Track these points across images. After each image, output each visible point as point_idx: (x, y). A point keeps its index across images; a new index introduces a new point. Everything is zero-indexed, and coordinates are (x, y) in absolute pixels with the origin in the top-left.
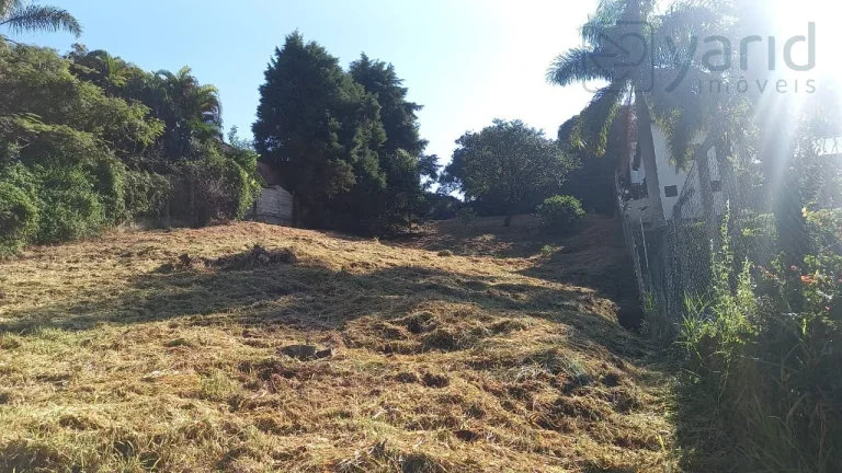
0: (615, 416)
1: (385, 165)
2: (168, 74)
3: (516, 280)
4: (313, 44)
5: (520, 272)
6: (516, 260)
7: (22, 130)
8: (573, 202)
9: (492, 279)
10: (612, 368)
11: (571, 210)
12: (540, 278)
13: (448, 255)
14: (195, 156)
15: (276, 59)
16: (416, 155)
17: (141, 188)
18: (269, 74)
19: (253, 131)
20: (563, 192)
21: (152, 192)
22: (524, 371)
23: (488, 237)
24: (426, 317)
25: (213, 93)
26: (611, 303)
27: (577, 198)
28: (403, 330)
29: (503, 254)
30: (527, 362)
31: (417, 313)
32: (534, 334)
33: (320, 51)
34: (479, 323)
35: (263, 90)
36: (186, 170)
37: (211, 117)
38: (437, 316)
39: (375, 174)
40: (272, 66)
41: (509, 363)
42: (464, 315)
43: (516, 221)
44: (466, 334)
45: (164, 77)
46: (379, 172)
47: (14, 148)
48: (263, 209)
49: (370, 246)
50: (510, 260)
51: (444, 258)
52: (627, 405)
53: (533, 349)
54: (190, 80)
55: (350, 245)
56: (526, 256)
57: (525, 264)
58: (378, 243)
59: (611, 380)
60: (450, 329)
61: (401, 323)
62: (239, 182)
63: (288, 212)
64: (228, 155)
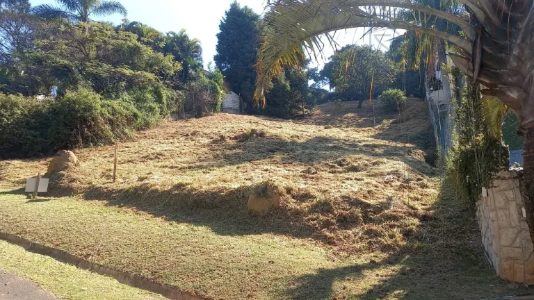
0: (420, 189)
1: (288, 76)
2: (173, 34)
3: (372, 141)
4: (246, 7)
5: (372, 137)
6: (367, 129)
7: (124, 75)
8: (400, 93)
9: (360, 142)
10: (419, 177)
11: (399, 98)
12: (383, 139)
13: (330, 128)
14: (194, 79)
15: (225, 17)
16: (305, 68)
17: (172, 99)
18: (222, 27)
19: (214, 60)
20: (393, 86)
21: (177, 100)
22: (387, 177)
23: (350, 115)
24: (344, 160)
25: (198, 43)
26: (421, 151)
27: (402, 90)
28: (336, 165)
29: (360, 125)
30: (389, 174)
31: (340, 159)
32: (389, 165)
33: (250, 11)
34: (366, 162)
35: (219, 36)
36: (192, 88)
37: (196, 56)
38: (348, 160)
39: (283, 82)
40: (223, 21)
41: (382, 175)
42: (360, 159)
43: (364, 104)
44: (362, 166)
45: (171, 35)
46: (286, 80)
47: (124, 84)
48: (226, 105)
49: (288, 124)
50: (363, 129)
51: (329, 130)
52: (424, 186)
53: (390, 170)
54: (186, 36)
55: (278, 124)
56: (373, 126)
57: (373, 131)
58: (292, 123)
59: (419, 180)
60: (355, 164)
61: (335, 163)
62: (217, 93)
63: (237, 106)
64: (210, 78)
